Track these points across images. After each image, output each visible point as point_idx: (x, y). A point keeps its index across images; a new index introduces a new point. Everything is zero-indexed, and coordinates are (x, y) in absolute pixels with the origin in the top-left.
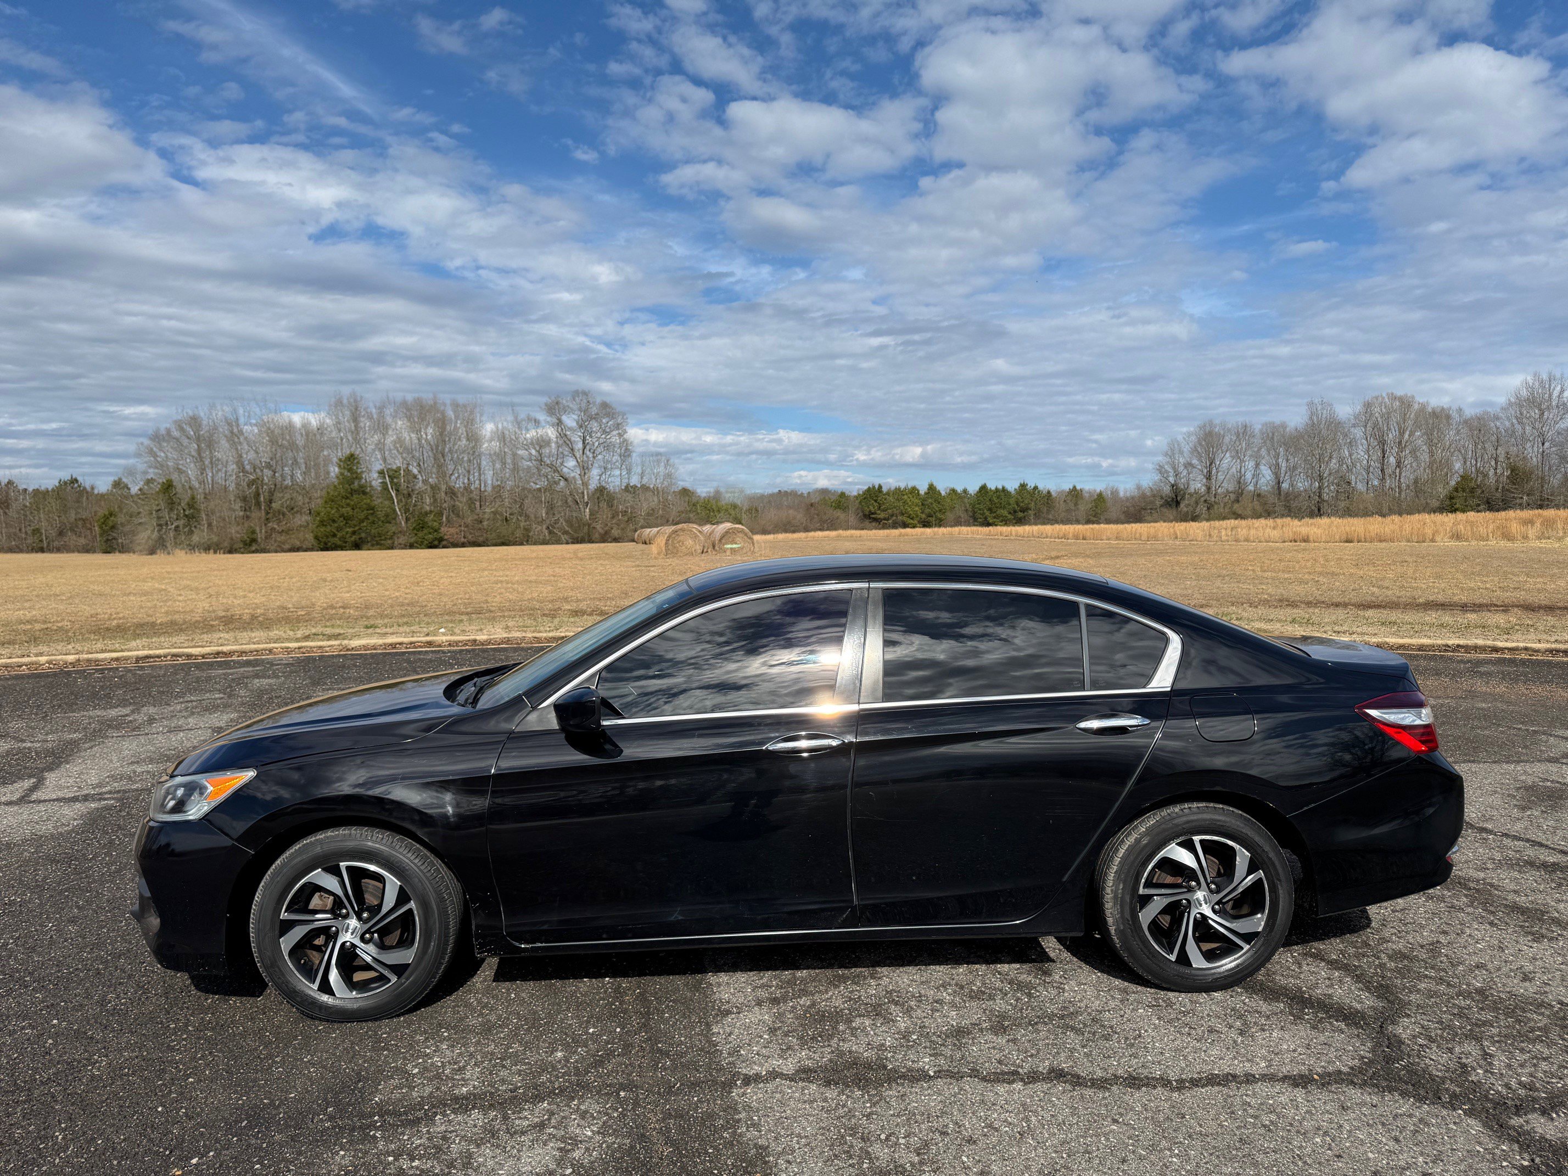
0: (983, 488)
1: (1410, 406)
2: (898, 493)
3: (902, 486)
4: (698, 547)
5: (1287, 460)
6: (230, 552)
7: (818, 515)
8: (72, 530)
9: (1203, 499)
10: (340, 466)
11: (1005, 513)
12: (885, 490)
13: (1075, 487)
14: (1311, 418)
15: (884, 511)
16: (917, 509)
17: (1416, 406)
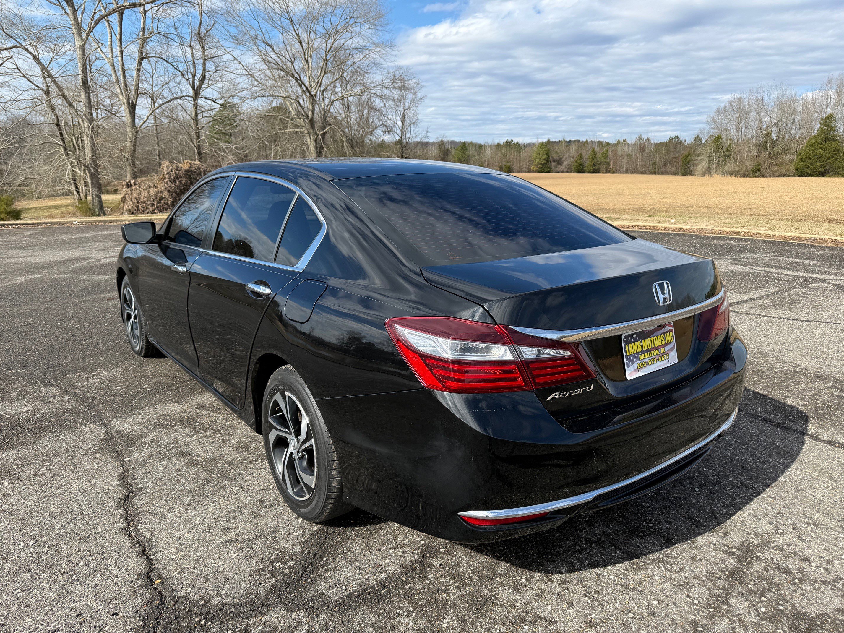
6: (744, 176)
8: (670, 163)
10: (821, 123)
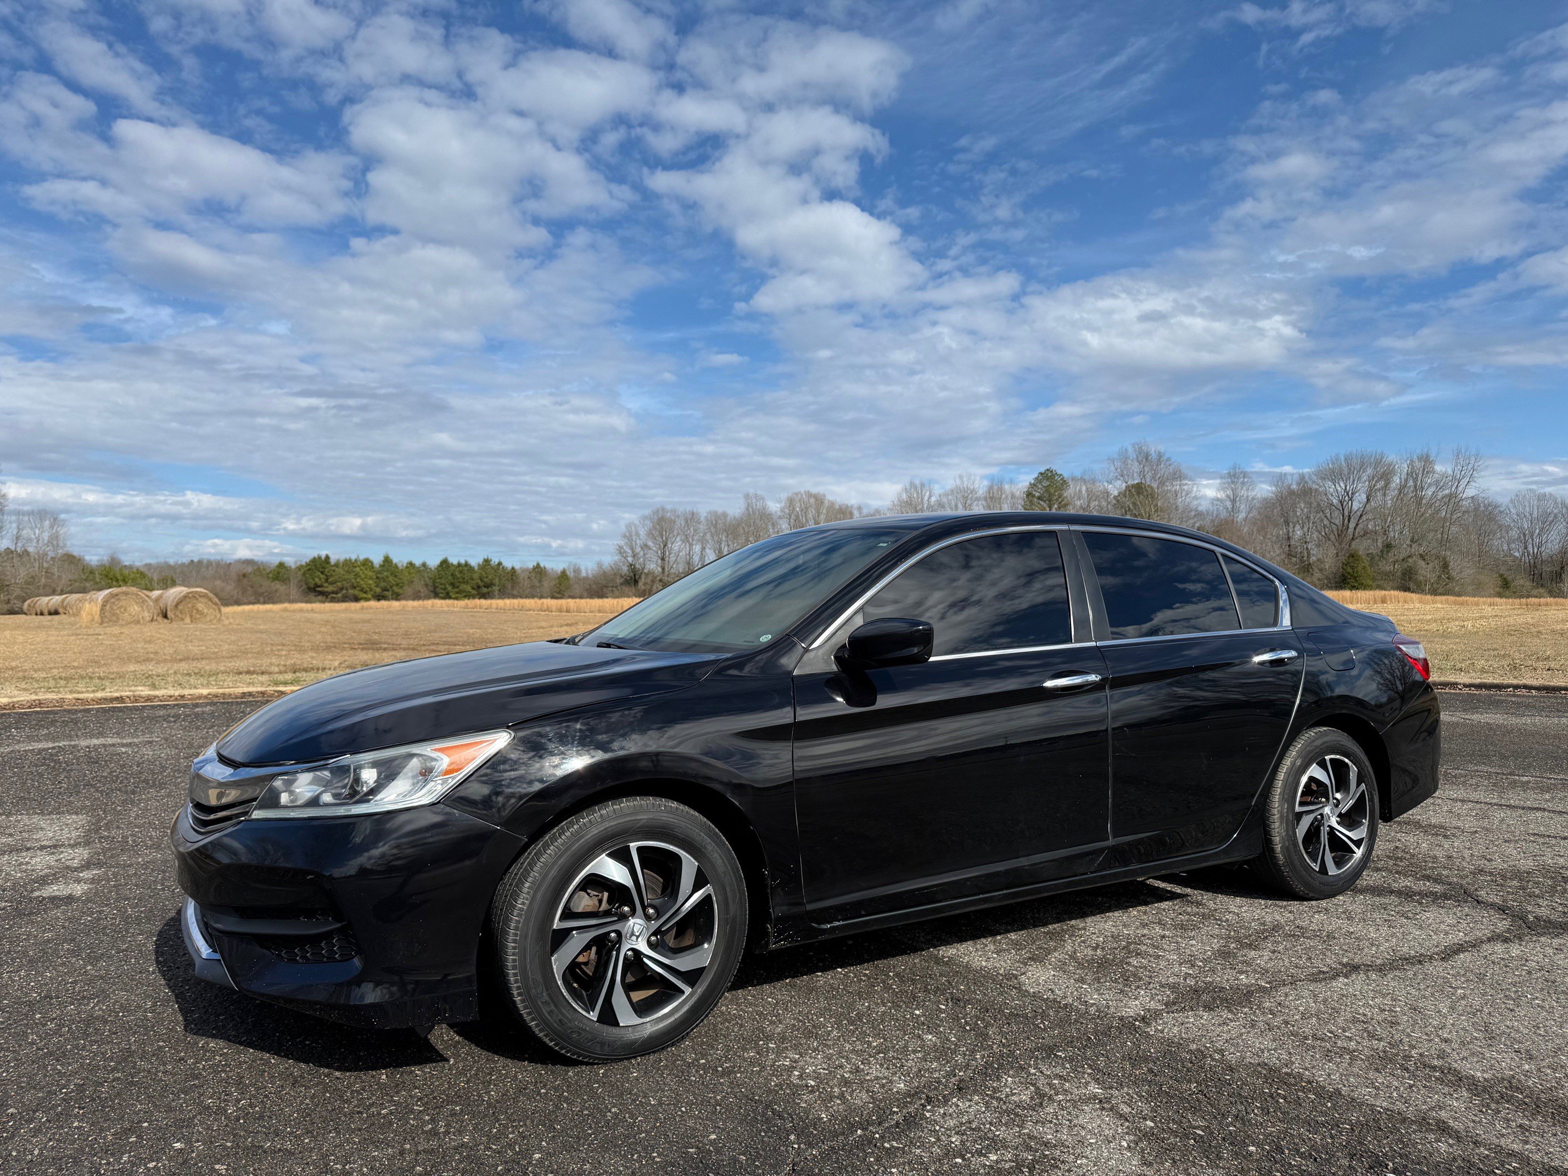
0: (445, 563)
1: (822, 503)
2: (349, 565)
3: (353, 557)
4: (146, 614)
5: (728, 546)
7: (252, 587)
9: (658, 578)
11: (468, 588)
12: (333, 561)
13: (538, 564)
14: (747, 509)
15: (331, 583)
16: (371, 582)
17: (826, 503)
